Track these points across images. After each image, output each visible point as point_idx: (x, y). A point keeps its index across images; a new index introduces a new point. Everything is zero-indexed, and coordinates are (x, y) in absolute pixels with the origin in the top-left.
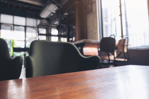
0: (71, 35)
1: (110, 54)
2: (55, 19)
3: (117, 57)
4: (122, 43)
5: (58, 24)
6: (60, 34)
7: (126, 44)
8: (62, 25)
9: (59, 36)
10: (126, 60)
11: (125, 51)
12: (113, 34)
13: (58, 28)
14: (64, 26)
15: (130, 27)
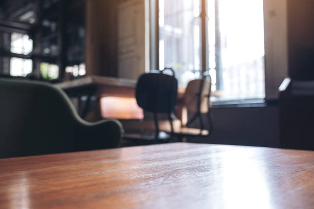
0: (70, 58)
1: (173, 116)
2: (25, 4)
3: (189, 125)
4: (196, 90)
5: (32, 21)
6: (37, 51)
7: (205, 92)
8: (46, 23)
9: (36, 58)
10: (205, 133)
11: (204, 109)
12: (169, 66)
13: (32, 32)
14: (53, 26)
15: (226, 46)
